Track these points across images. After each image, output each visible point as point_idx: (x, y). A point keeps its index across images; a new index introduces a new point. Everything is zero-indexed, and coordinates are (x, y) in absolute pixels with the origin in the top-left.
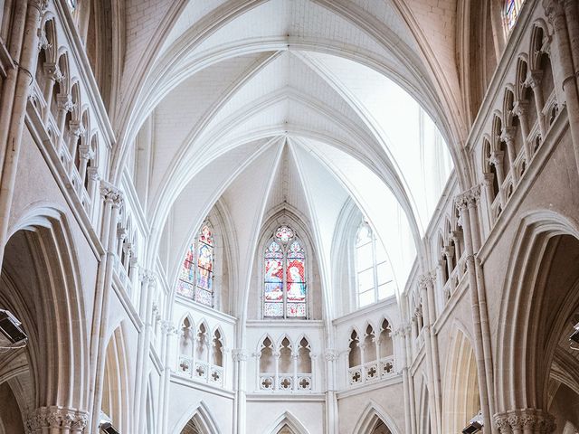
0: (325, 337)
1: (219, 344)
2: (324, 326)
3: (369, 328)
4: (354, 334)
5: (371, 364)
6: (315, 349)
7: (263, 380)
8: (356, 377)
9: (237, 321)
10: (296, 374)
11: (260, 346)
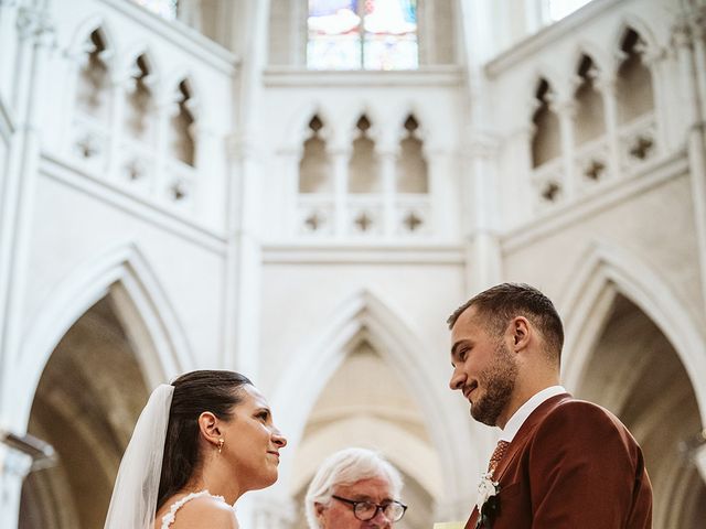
0: (466, 108)
1: (186, 118)
2: (460, 81)
3: (585, 64)
4: (543, 88)
5: (593, 150)
6: (439, 135)
7: (305, 214)
8: (551, 193)
9: (238, 65)
10: (389, 198)
11: (301, 132)
